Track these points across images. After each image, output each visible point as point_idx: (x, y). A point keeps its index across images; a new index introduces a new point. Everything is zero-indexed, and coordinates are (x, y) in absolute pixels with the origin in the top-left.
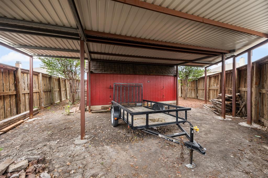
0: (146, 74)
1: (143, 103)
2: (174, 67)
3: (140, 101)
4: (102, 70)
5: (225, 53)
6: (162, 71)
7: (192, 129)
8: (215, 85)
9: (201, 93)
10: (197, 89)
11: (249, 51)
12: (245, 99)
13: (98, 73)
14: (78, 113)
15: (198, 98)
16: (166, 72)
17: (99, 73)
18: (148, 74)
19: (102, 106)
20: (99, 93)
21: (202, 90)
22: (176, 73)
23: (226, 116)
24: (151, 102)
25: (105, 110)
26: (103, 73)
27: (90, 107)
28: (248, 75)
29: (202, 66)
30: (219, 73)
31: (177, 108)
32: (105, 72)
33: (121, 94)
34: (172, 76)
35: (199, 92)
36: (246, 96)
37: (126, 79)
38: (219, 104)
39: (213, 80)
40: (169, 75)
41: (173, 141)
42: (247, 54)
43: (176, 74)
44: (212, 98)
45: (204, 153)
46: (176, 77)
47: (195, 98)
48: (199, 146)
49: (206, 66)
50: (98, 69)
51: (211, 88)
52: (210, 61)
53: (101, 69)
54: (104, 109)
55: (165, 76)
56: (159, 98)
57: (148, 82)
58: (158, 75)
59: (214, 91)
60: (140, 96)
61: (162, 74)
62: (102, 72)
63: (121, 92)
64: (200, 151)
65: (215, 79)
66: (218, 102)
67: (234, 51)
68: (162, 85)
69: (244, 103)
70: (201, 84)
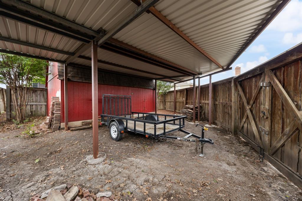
0: (129, 86)
1: (132, 115)
2: (153, 81)
3: (129, 113)
4: (82, 78)
5: (196, 75)
6: (143, 84)
7: (204, 129)
8: (181, 98)
9: (168, 105)
10: (165, 101)
11: (210, 75)
12: (204, 108)
13: (77, 81)
14: (48, 133)
15: (166, 109)
16: (147, 85)
17: (79, 81)
18: (132, 86)
19: (83, 121)
20: (78, 106)
21: (170, 102)
22: (155, 86)
23: (196, 122)
24: (143, 114)
25: (89, 126)
26: (84, 81)
27: (67, 124)
28: (210, 92)
29: (172, 82)
30: (184, 89)
31: (174, 118)
32: (85, 80)
33: (111, 107)
34: (151, 89)
35: (166, 104)
36: (204, 107)
37: (110, 90)
38: (188, 113)
39: (179, 94)
40: (149, 88)
41: (190, 140)
42: (209, 77)
43: (155, 88)
44: (178, 109)
45: (213, 143)
46: (155, 91)
47: (163, 109)
48: (209, 140)
49: (175, 83)
50: (76, 77)
51: (177, 101)
52: (180, 79)
53: (80, 76)
54: (86, 125)
55: (146, 89)
56: (141, 110)
57: (132, 94)
58: (141, 88)
59: (179, 103)
60: (129, 108)
61: (143, 87)
62: (82, 80)
63: (111, 104)
64: (210, 142)
65: (181, 93)
66: (188, 112)
67: (201, 74)
68: (144, 98)
69: (204, 111)
70: (168, 97)
